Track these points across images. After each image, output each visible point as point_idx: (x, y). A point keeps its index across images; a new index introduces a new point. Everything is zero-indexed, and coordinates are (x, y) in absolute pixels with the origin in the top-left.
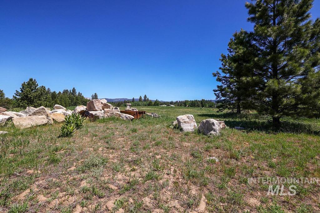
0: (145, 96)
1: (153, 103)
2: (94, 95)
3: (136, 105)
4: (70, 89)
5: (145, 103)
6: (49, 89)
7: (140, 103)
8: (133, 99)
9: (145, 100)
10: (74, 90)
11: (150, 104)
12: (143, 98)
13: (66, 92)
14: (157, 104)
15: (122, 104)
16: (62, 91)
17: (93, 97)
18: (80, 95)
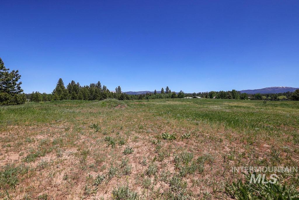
0: (167, 88)
1: (177, 95)
2: (118, 88)
3: (158, 97)
4: (96, 83)
5: (167, 95)
6: (78, 83)
7: (162, 95)
8: (155, 91)
9: (167, 92)
10: (99, 84)
11: (173, 96)
12: (165, 90)
13: (92, 85)
14: (181, 95)
15: (144, 96)
16: (89, 85)
17: (117, 90)
18: (105, 88)
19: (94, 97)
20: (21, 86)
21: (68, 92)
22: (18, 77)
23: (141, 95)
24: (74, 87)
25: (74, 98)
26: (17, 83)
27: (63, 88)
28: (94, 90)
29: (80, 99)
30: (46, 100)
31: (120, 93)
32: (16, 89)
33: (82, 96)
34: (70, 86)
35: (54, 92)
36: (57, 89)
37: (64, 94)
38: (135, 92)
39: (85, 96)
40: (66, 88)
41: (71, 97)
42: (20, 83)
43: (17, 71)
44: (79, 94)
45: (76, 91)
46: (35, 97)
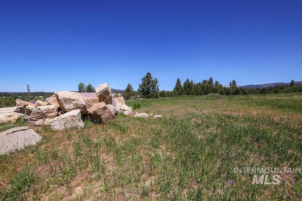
2: (232, 82)
4: (208, 79)
6: (192, 81)
10: (211, 79)
13: (205, 82)
16: (201, 82)
17: (231, 84)
18: (217, 83)
19: (206, 93)
20: (158, 87)
21: (184, 89)
22: (157, 82)
23: (264, 89)
24: (189, 85)
25: (188, 94)
26: (157, 85)
27: (180, 86)
28: (206, 86)
29: (193, 94)
30: (169, 96)
31: (235, 87)
32: (156, 89)
33: (195, 92)
34: (185, 84)
35: (174, 90)
36: (176, 87)
37: (181, 91)
38: (257, 86)
39: (197, 92)
40: (183, 86)
41: (186, 93)
42: (158, 86)
43: (157, 79)
44: (192, 91)
45: (190, 88)
46: (163, 94)
